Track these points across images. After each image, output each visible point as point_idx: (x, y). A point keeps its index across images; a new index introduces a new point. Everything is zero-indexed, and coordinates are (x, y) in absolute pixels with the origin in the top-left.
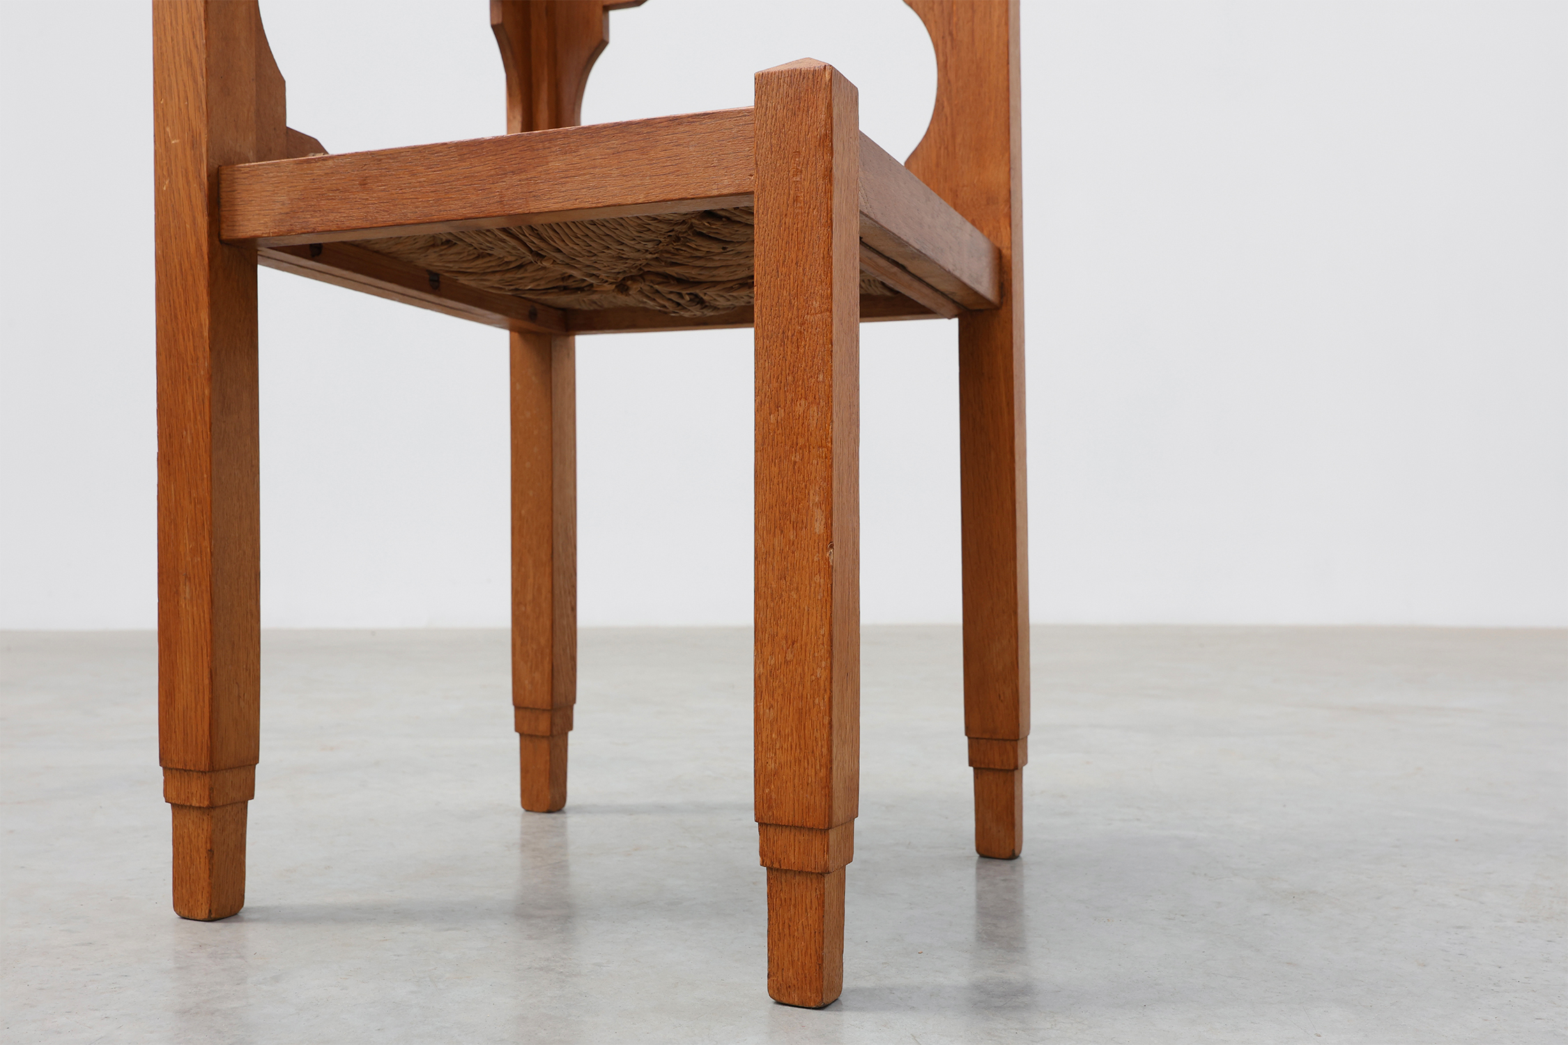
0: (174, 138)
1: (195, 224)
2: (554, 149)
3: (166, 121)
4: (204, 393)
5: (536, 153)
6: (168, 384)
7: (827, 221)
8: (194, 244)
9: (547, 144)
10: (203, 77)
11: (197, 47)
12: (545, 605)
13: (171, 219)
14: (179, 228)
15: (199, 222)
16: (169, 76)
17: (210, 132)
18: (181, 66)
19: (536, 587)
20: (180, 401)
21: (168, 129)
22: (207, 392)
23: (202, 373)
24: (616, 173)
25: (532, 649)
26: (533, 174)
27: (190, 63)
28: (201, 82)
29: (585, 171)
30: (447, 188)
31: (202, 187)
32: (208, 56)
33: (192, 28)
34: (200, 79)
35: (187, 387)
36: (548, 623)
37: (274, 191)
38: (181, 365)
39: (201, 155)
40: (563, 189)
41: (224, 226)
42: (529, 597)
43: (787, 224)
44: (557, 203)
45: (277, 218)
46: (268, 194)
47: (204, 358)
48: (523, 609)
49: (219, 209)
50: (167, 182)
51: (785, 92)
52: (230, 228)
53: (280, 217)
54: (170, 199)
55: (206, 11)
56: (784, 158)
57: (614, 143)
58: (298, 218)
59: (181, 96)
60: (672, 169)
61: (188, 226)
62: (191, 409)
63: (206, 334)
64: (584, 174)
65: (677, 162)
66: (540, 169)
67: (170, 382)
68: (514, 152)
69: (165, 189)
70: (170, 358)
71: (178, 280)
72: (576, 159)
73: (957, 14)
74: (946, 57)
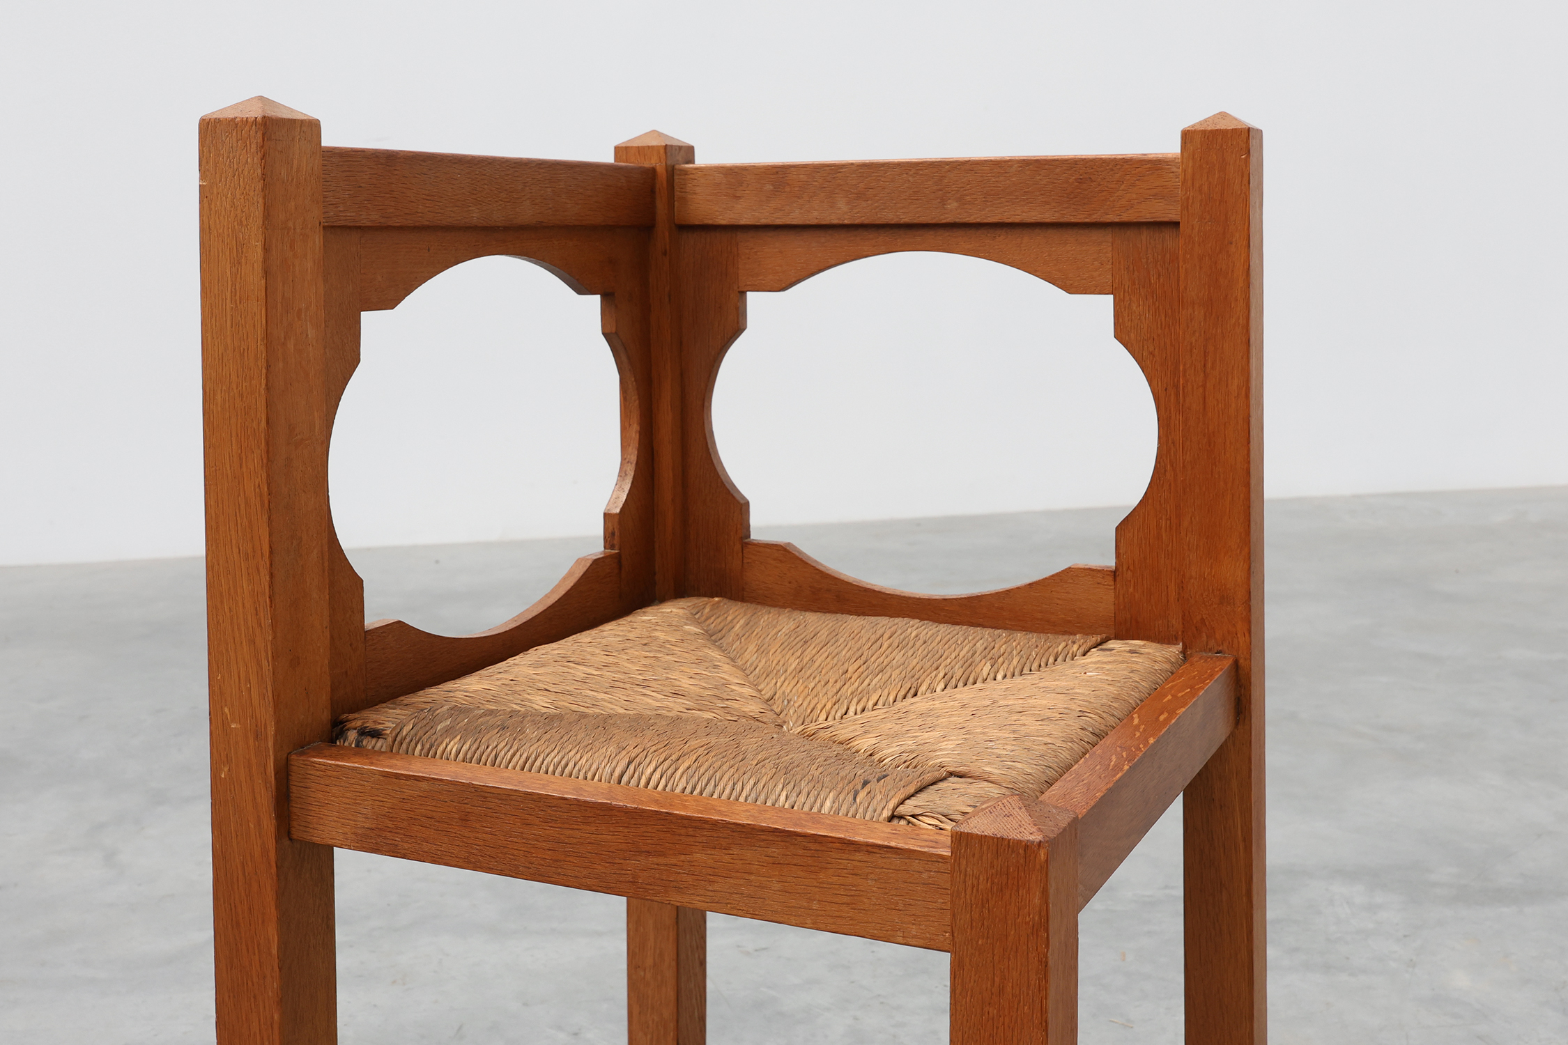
0: (233, 721)
1: (260, 825)
2: (699, 839)
3: (223, 701)
4: (273, 1017)
5: (677, 837)
6: (229, 997)
7: (1041, 1023)
8: (259, 849)
9: (691, 831)
10: (268, 661)
11: (261, 626)
12: (669, 974)
13: (231, 813)
14: (241, 825)
15: (265, 823)
16: (227, 650)
17: (277, 722)
18: (242, 643)
19: (658, 952)
20: (244, 1019)
21: (226, 710)
22: (276, 1017)
23: (270, 994)
24: (776, 886)
25: (653, 1020)
26: (674, 861)
27: (252, 642)
28: (266, 666)
29: (738, 874)
30: (567, 850)
31: (268, 785)
32: (274, 638)
33: (255, 602)
34: (265, 663)
35: (253, 1005)
36: (672, 994)
37: (355, 799)
38: (245, 978)
39: (267, 749)
40: (711, 888)
41: (295, 824)
42: (649, 962)
43: (991, 1015)
44: (704, 902)
45: (360, 831)
46: (348, 801)
47: (272, 977)
48: (642, 974)
49: (288, 804)
50: (226, 769)
51: (989, 862)
52: (302, 828)
53: (362, 831)
54: (230, 790)
55: (271, 585)
56: (988, 938)
57: (773, 851)
58: (385, 838)
59: (241, 676)
60: (846, 899)
61: (252, 826)
62: (258, 1032)
63: (274, 951)
64: (737, 878)
65: (853, 893)
66: (682, 858)
67: (232, 995)
68: (650, 830)
69: (223, 776)
70: (231, 969)
71: (240, 884)
72: (727, 858)
73: (1184, 375)
74: (1170, 413)
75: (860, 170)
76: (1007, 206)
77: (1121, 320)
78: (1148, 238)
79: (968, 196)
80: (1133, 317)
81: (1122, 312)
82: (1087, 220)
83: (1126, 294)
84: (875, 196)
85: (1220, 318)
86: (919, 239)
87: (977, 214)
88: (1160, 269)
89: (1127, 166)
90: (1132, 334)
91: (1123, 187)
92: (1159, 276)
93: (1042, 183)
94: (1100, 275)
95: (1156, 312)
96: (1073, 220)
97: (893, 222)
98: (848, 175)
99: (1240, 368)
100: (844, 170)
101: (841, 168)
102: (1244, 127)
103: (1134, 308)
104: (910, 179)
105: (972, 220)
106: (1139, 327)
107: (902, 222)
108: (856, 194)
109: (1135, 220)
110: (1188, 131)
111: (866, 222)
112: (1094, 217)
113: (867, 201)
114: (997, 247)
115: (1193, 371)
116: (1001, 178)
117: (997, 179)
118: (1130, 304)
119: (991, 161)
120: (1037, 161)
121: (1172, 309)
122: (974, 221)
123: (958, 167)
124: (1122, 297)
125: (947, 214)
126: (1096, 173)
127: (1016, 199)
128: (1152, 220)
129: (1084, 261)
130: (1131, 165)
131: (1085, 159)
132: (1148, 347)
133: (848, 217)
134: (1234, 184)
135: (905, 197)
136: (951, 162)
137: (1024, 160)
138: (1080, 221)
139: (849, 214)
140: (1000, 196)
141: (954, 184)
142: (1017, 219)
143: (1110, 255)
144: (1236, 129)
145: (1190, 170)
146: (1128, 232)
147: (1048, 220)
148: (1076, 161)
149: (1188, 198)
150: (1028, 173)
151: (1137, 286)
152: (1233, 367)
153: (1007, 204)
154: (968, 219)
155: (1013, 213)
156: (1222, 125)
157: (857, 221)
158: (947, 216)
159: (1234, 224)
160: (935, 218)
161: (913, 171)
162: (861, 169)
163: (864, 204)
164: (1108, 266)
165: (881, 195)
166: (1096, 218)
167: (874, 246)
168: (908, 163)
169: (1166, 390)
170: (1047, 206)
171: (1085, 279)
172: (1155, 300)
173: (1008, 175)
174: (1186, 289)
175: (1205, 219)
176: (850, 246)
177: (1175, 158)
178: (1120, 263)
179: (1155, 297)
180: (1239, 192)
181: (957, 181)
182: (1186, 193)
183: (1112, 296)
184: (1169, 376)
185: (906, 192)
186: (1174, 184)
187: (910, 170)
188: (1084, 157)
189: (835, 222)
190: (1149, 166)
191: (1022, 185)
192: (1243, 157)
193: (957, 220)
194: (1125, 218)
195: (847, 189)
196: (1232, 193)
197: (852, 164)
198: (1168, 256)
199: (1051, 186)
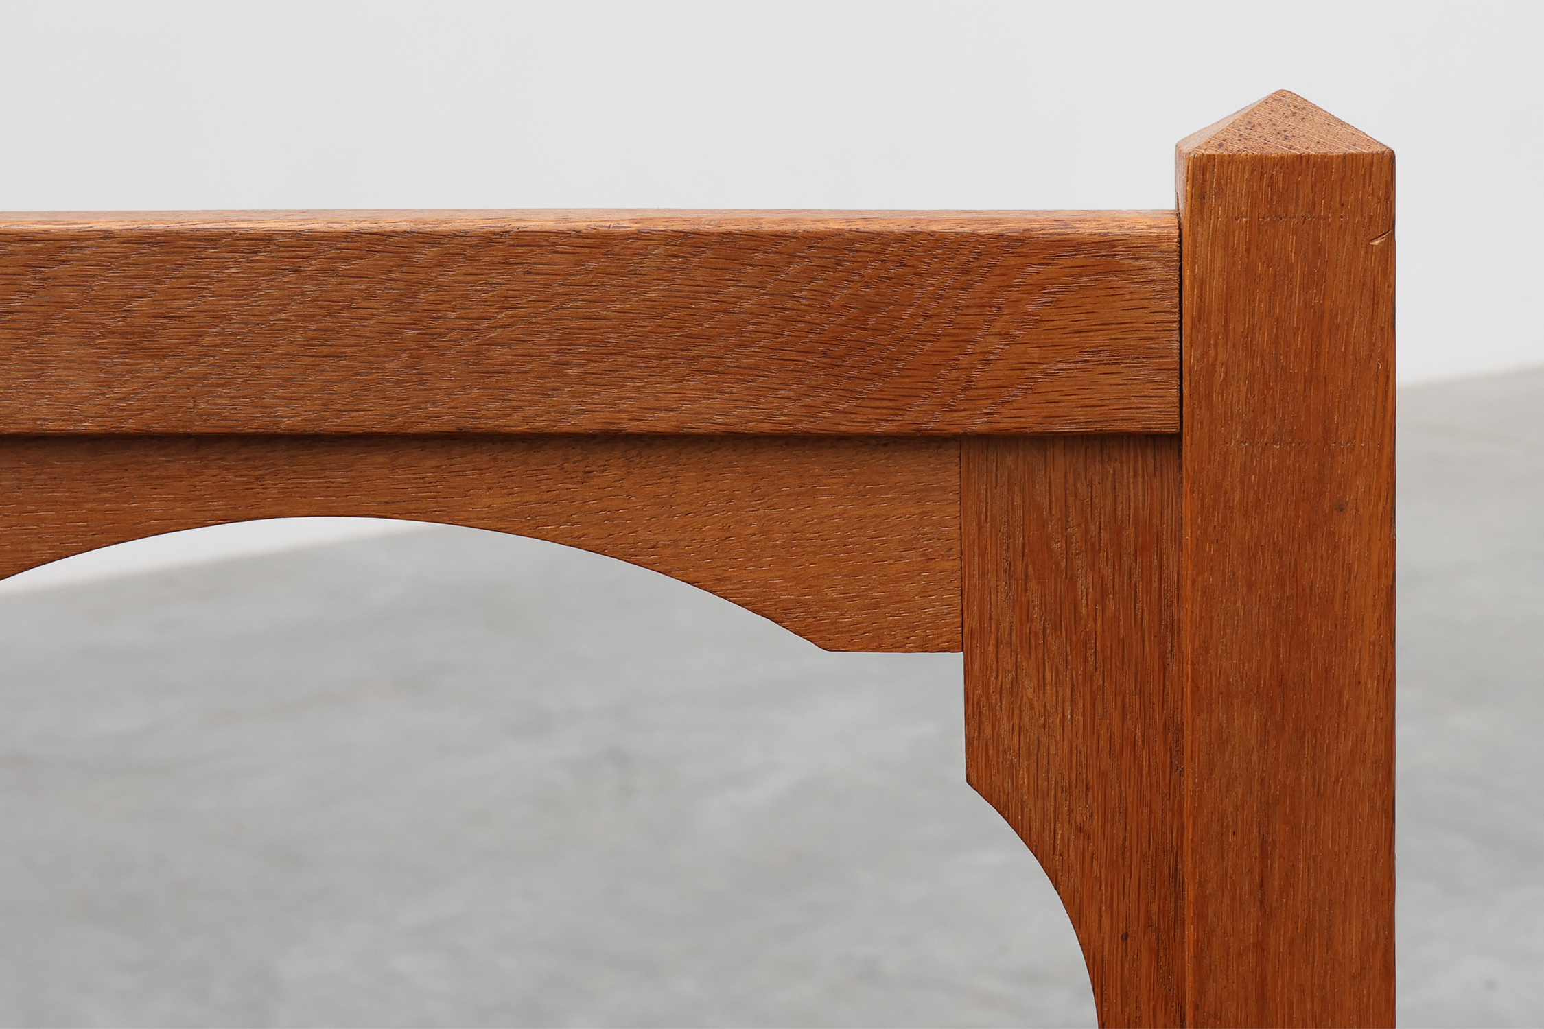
73: (1200, 917)
74: (1138, 1008)
75: (135, 256)
76: (632, 379)
77: (988, 731)
78: (1070, 476)
79: (502, 345)
80: (1026, 720)
81: (991, 708)
82: (887, 427)
83: (1004, 652)
84: (189, 341)
85: (1308, 735)
86: (338, 477)
87: (532, 403)
88: (1107, 572)
89: (1013, 261)
90: (1023, 772)
91: (999, 325)
92: (1104, 593)
93: (746, 307)
94: (923, 592)
95: (1093, 705)
96: (846, 426)
97: (251, 429)
98: (93, 270)
99: (1368, 887)
100: (77, 254)
101: (71, 249)
102: (1379, 149)
103: (1030, 692)
104: (308, 287)
105: (515, 423)
106: (1043, 750)
107: (282, 427)
108: (124, 334)
109: (1037, 430)
110: (1211, 158)
111: (158, 427)
112: (909, 416)
113: (164, 357)
114: (594, 504)
115: (1227, 900)
116: (613, 292)
117: (599, 294)
118: (1015, 680)
119: (578, 234)
120: (726, 237)
121: (1141, 693)
122: (524, 428)
123: (471, 252)
124: (991, 658)
125: (434, 402)
126: (915, 279)
127: (659, 358)
128: (1090, 428)
129: (872, 549)
130: (1025, 256)
131: (880, 234)
132: (1070, 811)
133: (94, 411)
134: (1349, 325)
135: (291, 348)
136: (444, 235)
137: (686, 234)
138: (866, 429)
139: (99, 400)
140: (611, 349)
141: (455, 309)
142: (664, 423)
143: (953, 530)
144: (1354, 157)
145: (1216, 282)
146: (1010, 460)
147: (765, 427)
148: (852, 241)
149: (1212, 370)
150: (698, 275)
151: (1037, 626)
152: (1347, 885)
153: (632, 373)
154: (502, 421)
155: (651, 402)
156: (1308, 143)
157: (129, 425)
158: (432, 409)
159: (1352, 450)
160: (392, 416)
161: (317, 263)
162: (137, 251)
163: (149, 368)
164: (948, 565)
165: (209, 340)
166: (914, 419)
167: (188, 500)
168: (298, 235)
169: (1125, 937)
170: (761, 382)
171: (877, 606)
172: (1090, 666)
173: (633, 280)
174: (1207, 651)
175: (1262, 433)
176: (105, 501)
177: (1158, 237)
178: (982, 554)
179: (1091, 659)
180: (1364, 353)
181: (467, 297)
182: (1205, 354)
183: (959, 657)
184: (1134, 896)
185: (294, 330)
186: (1158, 317)
187: (309, 258)
188: (875, 228)
189: (53, 425)
190: (1078, 260)
191: (679, 313)
192: (1377, 243)
193: (469, 424)
194: (1006, 422)
195: (91, 317)
196: (1345, 354)
197: (106, 235)
198: (1129, 533)
199: (772, 319)
